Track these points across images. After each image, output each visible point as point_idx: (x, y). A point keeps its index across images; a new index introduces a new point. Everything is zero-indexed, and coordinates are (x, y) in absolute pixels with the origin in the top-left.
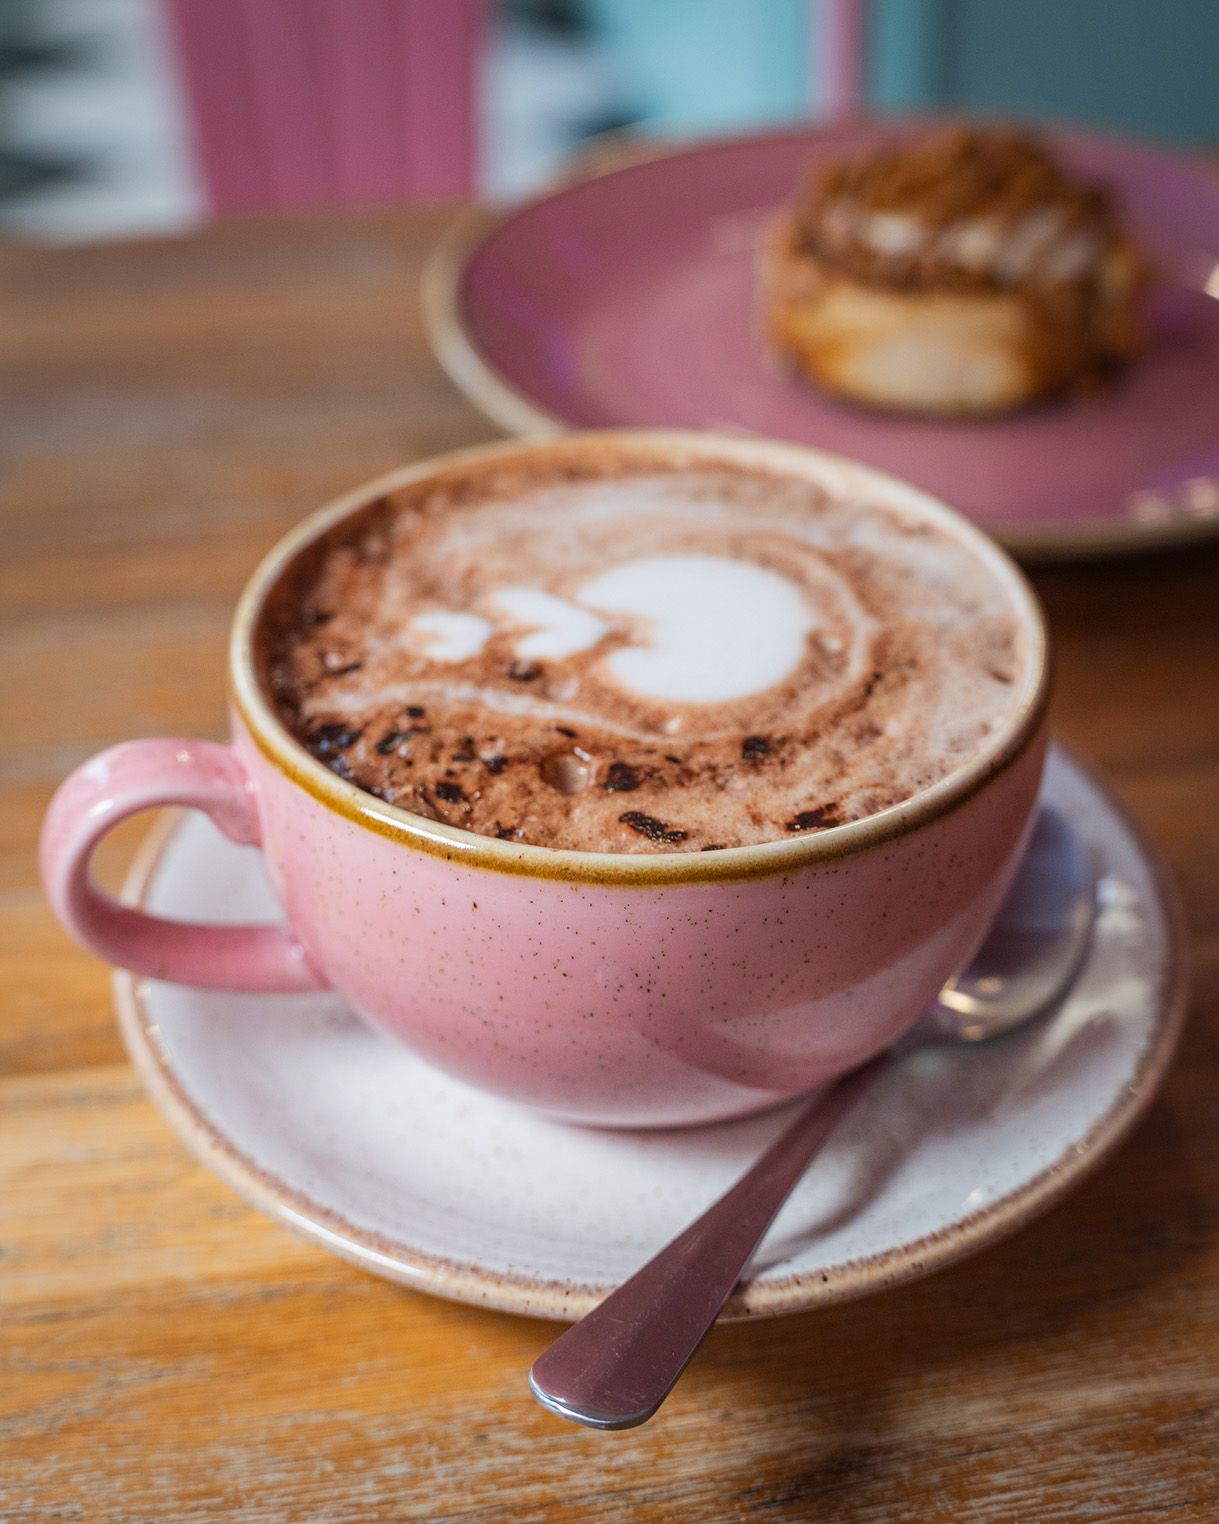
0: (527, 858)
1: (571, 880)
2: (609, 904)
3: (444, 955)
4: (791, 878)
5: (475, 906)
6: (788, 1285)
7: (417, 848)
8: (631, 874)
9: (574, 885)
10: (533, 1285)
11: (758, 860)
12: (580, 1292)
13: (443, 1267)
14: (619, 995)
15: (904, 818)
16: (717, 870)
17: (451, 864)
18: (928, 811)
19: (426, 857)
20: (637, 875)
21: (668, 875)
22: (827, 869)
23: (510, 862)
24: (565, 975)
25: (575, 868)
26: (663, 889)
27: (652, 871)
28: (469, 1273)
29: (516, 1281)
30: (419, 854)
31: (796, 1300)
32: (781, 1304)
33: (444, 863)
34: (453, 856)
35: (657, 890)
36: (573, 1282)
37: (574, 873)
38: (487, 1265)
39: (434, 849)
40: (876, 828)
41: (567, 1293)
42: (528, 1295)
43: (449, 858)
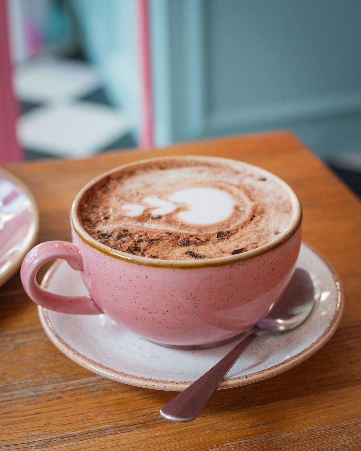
0: (161, 263)
1: (173, 268)
2: (183, 275)
3: (138, 293)
4: (233, 266)
5: (147, 277)
6: (237, 379)
7: (130, 262)
8: (190, 266)
9: (174, 269)
10: (167, 382)
11: (223, 261)
12: (180, 384)
13: (141, 379)
14: (187, 301)
15: (263, 250)
16: (213, 264)
17: (140, 266)
18: (269, 248)
19: (133, 264)
20: (191, 266)
21: (200, 265)
22: (242, 263)
23: (156, 264)
24: (172, 296)
25: (174, 265)
26: (198, 270)
27: (195, 265)
28: (149, 380)
29: (162, 382)
30: (131, 264)
31: (239, 383)
32: (235, 384)
33: (138, 266)
34: (140, 264)
35: (197, 270)
36: (178, 381)
37: (174, 266)
38: (154, 378)
39: (135, 262)
40: (255, 252)
41: (176, 384)
42: (166, 385)
43: (139, 264)
